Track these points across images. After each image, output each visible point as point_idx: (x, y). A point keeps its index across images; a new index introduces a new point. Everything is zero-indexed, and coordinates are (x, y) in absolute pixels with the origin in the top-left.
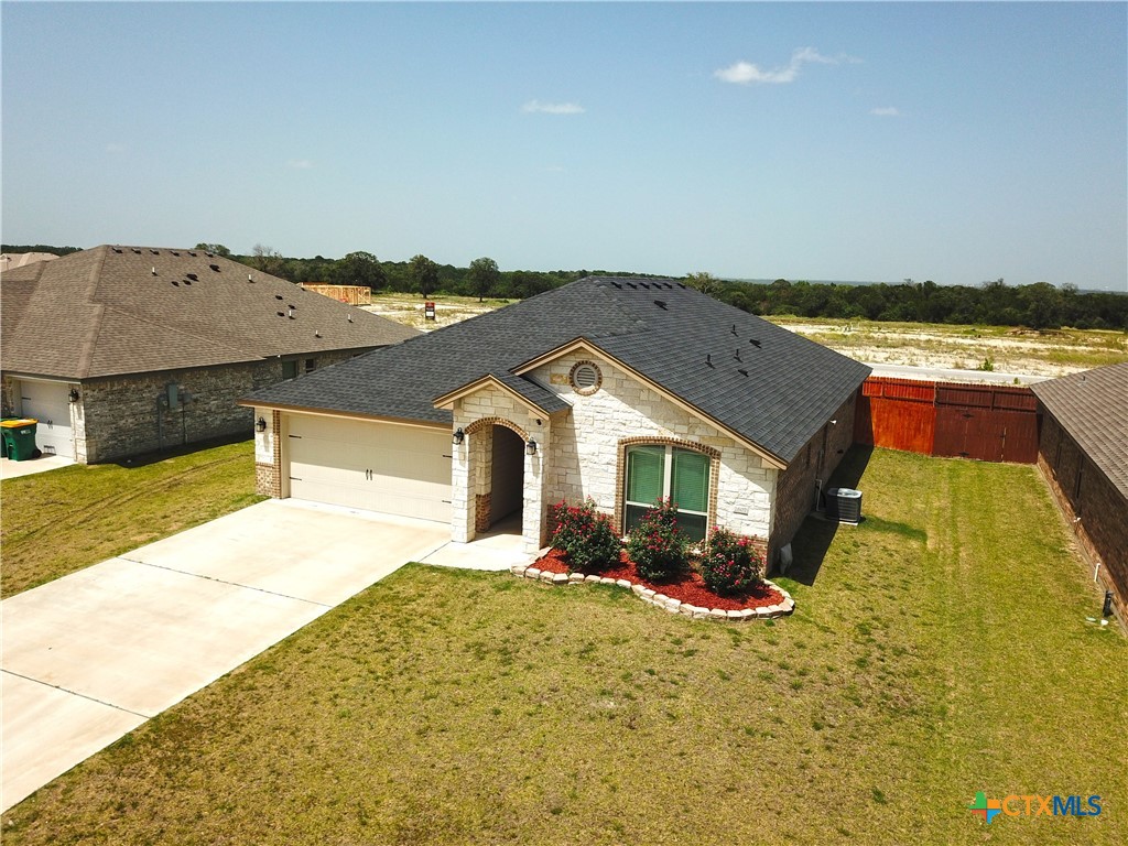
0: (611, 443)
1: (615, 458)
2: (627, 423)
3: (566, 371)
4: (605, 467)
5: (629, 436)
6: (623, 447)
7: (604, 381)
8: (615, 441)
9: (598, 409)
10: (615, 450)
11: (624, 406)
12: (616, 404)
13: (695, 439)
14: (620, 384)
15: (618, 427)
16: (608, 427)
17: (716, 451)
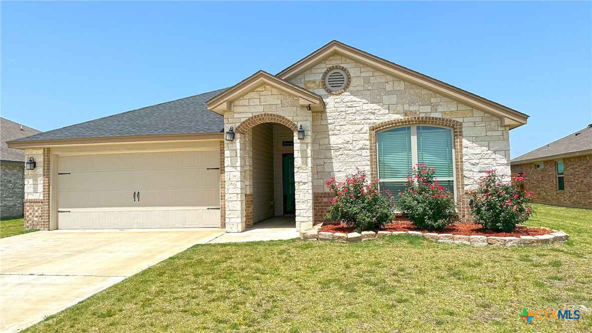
0: (364, 131)
1: (368, 143)
2: (376, 112)
3: (319, 77)
4: (358, 152)
5: (378, 122)
6: (373, 133)
8: (366, 128)
9: (349, 104)
10: (367, 136)
13: (439, 115)
14: (367, 80)
15: (368, 116)
16: (359, 118)
17: (457, 122)
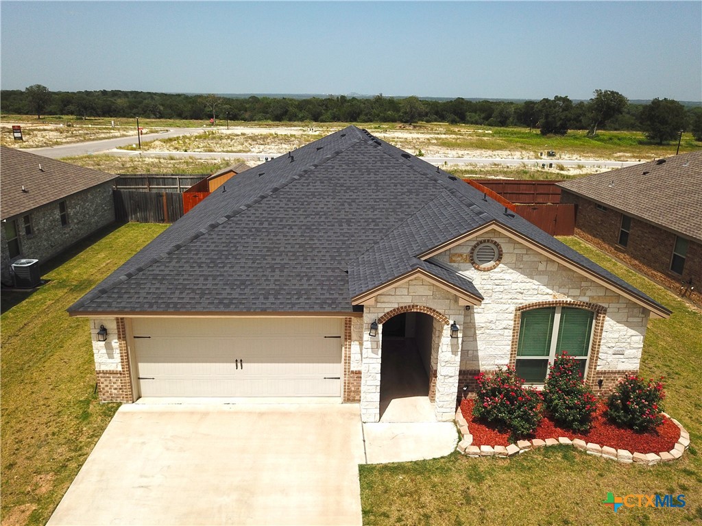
0: (509, 310)
1: (512, 323)
2: (525, 291)
3: (467, 250)
4: (501, 332)
5: (526, 303)
6: (519, 313)
7: (505, 257)
8: (512, 308)
9: (497, 282)
10: (512, 316)
11: (521, 277)
12: (516, 276)
13: (586, 299)
14: (519, 258)
15: (515, 296)
16: (506, 297)
17: (603, 307)
